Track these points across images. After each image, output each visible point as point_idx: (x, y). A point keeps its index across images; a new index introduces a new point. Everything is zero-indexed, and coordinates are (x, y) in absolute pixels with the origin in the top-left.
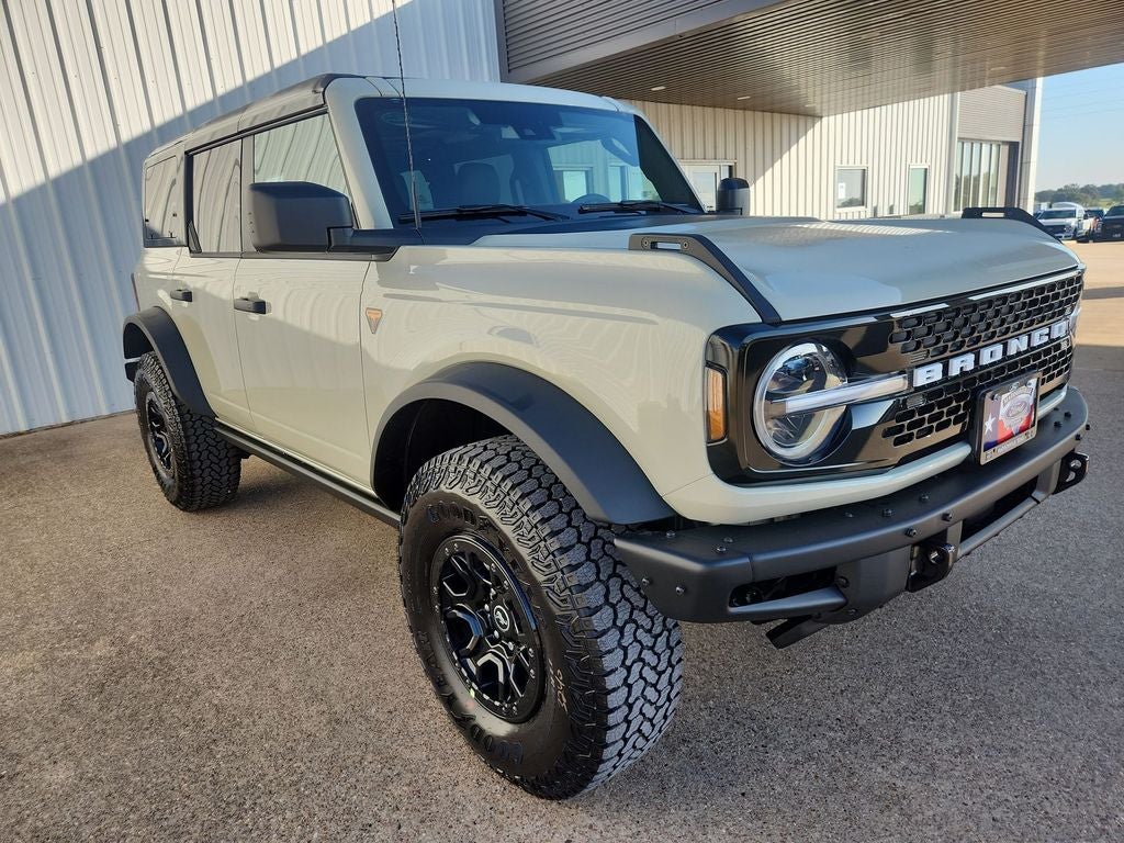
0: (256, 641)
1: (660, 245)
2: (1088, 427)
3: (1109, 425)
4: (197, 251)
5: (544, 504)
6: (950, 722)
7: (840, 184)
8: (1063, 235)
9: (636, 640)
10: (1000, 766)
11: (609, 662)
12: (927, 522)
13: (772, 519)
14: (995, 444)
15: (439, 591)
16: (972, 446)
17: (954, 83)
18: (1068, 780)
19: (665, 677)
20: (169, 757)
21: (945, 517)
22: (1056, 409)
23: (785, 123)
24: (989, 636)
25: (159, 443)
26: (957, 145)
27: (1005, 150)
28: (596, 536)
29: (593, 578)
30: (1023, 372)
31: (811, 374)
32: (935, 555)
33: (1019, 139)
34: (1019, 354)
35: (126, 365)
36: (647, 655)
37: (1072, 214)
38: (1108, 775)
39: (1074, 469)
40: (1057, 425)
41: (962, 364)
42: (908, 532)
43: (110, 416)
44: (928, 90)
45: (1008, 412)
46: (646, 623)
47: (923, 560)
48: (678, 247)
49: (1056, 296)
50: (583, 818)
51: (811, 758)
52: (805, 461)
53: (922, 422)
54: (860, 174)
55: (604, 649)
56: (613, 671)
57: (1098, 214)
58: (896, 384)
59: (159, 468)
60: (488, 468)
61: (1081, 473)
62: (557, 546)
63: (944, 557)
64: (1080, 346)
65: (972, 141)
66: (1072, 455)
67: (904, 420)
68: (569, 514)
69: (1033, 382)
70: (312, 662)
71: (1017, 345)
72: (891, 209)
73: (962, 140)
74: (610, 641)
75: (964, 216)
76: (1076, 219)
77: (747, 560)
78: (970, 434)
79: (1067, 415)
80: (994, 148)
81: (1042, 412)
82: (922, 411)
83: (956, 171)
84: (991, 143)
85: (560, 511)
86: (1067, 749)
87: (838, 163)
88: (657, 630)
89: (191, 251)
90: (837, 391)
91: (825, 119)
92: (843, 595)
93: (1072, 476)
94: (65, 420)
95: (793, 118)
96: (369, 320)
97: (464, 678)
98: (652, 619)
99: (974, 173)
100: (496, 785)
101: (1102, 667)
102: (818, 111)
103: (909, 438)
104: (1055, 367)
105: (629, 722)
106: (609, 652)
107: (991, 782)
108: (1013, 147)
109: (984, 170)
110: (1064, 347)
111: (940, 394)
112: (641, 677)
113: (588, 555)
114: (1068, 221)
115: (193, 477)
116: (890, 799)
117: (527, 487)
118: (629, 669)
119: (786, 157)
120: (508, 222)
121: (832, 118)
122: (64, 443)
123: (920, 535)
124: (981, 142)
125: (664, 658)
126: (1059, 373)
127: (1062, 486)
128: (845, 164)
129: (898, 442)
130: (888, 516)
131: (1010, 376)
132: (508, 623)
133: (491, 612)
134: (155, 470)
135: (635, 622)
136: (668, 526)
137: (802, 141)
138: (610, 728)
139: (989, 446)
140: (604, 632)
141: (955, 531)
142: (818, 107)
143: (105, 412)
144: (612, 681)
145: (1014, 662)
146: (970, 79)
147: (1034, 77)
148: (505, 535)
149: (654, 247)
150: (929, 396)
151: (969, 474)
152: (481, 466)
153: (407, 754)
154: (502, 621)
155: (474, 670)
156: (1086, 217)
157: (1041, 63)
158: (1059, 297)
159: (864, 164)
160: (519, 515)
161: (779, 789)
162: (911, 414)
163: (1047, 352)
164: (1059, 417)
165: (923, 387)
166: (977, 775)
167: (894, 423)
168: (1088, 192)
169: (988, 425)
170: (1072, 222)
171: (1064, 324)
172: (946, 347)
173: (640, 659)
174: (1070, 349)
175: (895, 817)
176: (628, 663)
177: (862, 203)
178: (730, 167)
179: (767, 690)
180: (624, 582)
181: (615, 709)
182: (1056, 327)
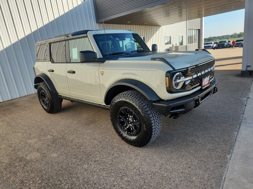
0: (78, 132)
1: (156, 59)
2: (217, 83)
3: (221, 85)
4: (53, 62)
5: (140, 100)
6: (200, 131)
7: (166, 40)
8: (210, 48)
9: (156, 119)
10: (208, 135)
11: (153, 122)
12: (196, 97)
13: (173, 99)
14: (204, 86)
15: (119, 117)
16: (201, 87)
17: (187, 19)
18: (218, 136)
19: (160, 124)
20: (73, 150)
21: (199, 97)
22: (212, 81)
23: (154, 28)
24: (205, 119)
25: (43, 101)
26: (188, 30)
27: (197, 31)
28: (148, 104)
29: (149, 110)
30: (207, 75)
31: (179, 77)
32: (197, 102)
33: (200, 29)
34: (207, 72)
35: (35, 86)
36: (157, 121)
37: (211, 43)
38: (224, 135)
39: (216, 90)
40: (213, 83)
41: (199, 74)
42: (194, 99)
43: (20, 98)
44: (182, 21)
45: (206, 81)
46: (157, 116)
47: (196, 103)
48: (159, 60)
49: (211, 63)
50: (147, 149)
51: (180, 138)
52: (180, 89)
53: (194, 83)
54: (169, 37)
55: (151, 120)
56: (153, 123)
57: (217, 43)
58: (191, 78)
59: (43, 106)
60: (129, 95)
61: (217, 90)
62: (143, 105)
63: (199, 102)
64: (215, 70)
65: (191, 29)
66: (215, 88)
67: (192, 83)
68: (144, 101)
69: (209, 76)
70: (91, 134)
71: (206, 71)
72: (176, 44)
73: (189, 29)
74: (152, 119)
75: (196, 51)
76: (212, 44)
77: (173, 104)
78: (201, 85)
79: (214, 82)
80: (195, 30)
81: (210, 81)
82: (194, 81)
83: (188, 35)
84: (194, 30)
85: (142, 100)
86: (218, 132)
87: (165, 36)
88: (158, 117)
89: (51, 62)
90: (183, 79)
91: (162, 27)
92: (185, 109)
93: (215, 91)
94: (10, 99)
95: (155, 27)
96: (101, 73)
97: (124, 131)
98: (157, 115)
99: (192, 35)
100: (131, 147)
101: (222, 121)
102: (160, 25)
103: (193, 85)
104: (212, 74)
105: (155, 131)
106: (152, 120)
107: (207, 138)
108: (199, 30)
109: (194, 34)
110: (213, 71)
111: (196, 79)
112: (157, 124)
113: (148, 106)
114: (211, 45)
115: (54, 106)
116: (193, 141)
117: (137, 97)
118: (155, 123)
119: (154, 35)
120: (121, 55)
121: (163, 26)
122: (13, 104)
123: (195, 99)
124: (193, 29)
125: (159, 121)
126: (212, 75)
127: (214, 93)
128: (166, 36)
129: (191, 86)
130: (191, 97)
131: (206, 76)
132: (132, 120)
133: (128, 119)
134: (42, 106)
135: (155, 116)
136: (160, 100)
137: (157, 31)
138: (153, 132)
139: (203, 86)
140: (151, 118)
141: (200, 99)
142: (160, 24)
143: (19, 97)
144: (153, 125)
145: (209, 122)
146: (190, 18)
147: (202, 17)
148: (134, 105)
149: (155, 60)
150: (195, 79)
151: (201, 91)
152: (128, 95)
153: (115, 145)
154: (131, 120)
155: (126, 129)
156: (214, 44)
157: (204, 15)
158: (211, 64)
159: (170, 35)
160: (136, 101)
161: (176, 142)
162: (193, 82)
163: (211, 72)
164: (213, 82)
165: (194, 78)
166: (205, 137)
167: (191, 83)
168: (215, 38)
169: (203, 83)
170: (212, 45)
171: (213, 67)
172: (197, 72)
173: (156, 121)
174: (214, 71)
175: (194, 143)
176: (155, 122)
177: (170, 43)
178: (143, 37)
179: (171, 130)
180: (153, 110)
181: (153, 129)
182: (212, 68)
